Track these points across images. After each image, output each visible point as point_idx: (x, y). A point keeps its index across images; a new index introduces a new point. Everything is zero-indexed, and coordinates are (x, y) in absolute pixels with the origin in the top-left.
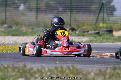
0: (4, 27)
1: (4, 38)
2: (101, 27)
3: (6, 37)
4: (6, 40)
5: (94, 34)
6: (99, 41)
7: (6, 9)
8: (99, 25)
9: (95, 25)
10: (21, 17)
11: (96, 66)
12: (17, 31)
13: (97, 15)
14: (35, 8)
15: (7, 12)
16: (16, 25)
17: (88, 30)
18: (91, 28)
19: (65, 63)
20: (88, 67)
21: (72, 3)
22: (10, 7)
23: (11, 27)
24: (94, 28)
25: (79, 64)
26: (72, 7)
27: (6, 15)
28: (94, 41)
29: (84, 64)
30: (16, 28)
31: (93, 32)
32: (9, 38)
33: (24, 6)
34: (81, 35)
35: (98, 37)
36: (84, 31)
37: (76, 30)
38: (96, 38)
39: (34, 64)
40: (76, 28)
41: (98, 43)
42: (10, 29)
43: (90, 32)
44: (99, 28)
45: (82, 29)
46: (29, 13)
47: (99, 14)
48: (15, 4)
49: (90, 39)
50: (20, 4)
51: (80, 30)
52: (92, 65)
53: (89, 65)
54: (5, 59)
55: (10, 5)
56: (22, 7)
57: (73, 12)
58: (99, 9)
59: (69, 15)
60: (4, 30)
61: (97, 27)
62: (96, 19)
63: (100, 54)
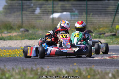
0: (21, 31)
1: (21, 42)
2: (118, 29)
3: (23, 40)
4: (23, 44)
5: (111, 36)
6: (116, 43)
7: (22, 13)
8: (115, 27)
9: (112, 26)
10: (38, 21)
11: (114, 67)
12: (33, 35)
13: (113, 17)
14: (51, 12)
15: (23, 16)
16: (32, 29)
17: (104, 32)
18: (107, 30)
19: (82, 65)
20: (105, 68)
21: (88, 5)
22: (26, 11)
23: (28, 31)
24: (110, 30)
25: (96, 66)
26: (88, 9)
27: (22, 19)
28: (111, 43)
29: (102, 66)
30: (32, 32)
31: (110, 34)
32: (26, 42)
33: (40, 9)
34: (98, 37)
35: (115, 39)
36: (100, 33)
37: (92, 32)
38: (112, 40)
39: (51, 67)
40: (92, 31)
41: (115, 45)
42: (26, 33)
43: (107, 34)
44: (116, 29)
45: (99, 31)
46: (45, 17)
47: (115, 16)
48: (31, 8)
49: (107, 41)
50: (36, 7)
51: (96, 33)
52: (109, 66)
53: (107, 66)
54: (22, 62)
55: (26, 9)
56: (38, 11)
57: (90, 14)
58: (116, 11)
59: (86, 17)
60: (20, 34)
61: (113, 29)
62: (112, 21)
63: (117, 56)
